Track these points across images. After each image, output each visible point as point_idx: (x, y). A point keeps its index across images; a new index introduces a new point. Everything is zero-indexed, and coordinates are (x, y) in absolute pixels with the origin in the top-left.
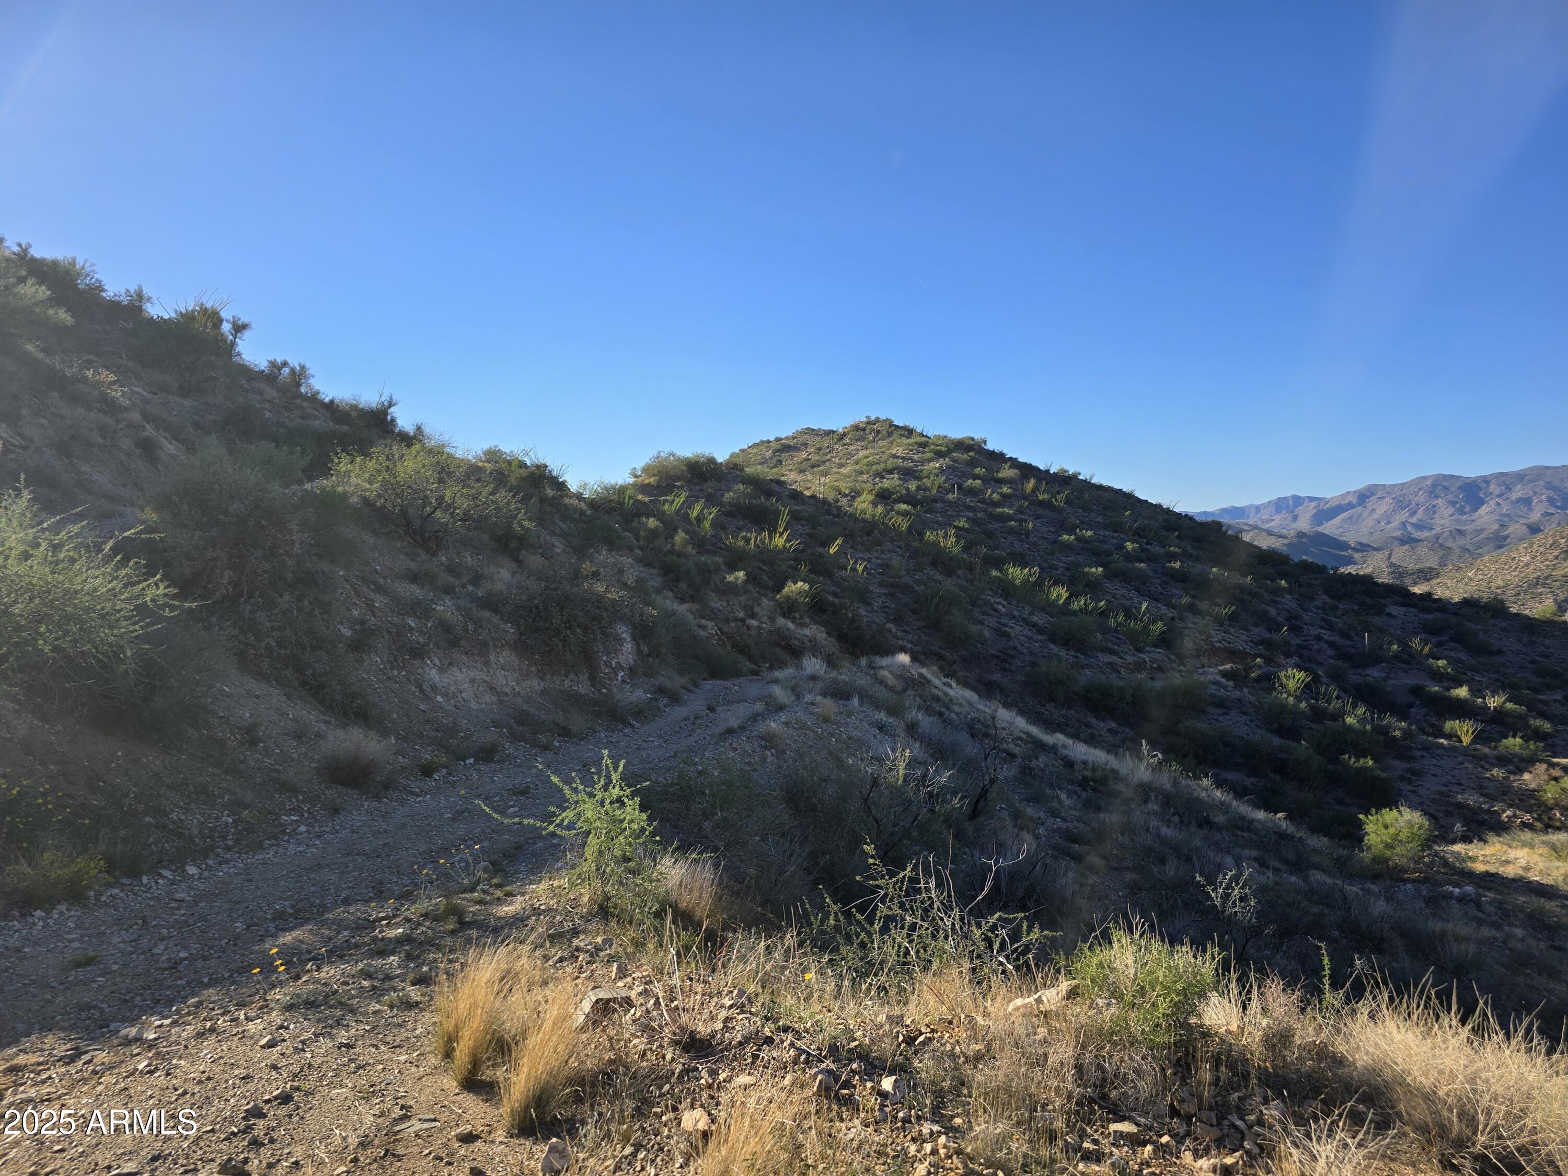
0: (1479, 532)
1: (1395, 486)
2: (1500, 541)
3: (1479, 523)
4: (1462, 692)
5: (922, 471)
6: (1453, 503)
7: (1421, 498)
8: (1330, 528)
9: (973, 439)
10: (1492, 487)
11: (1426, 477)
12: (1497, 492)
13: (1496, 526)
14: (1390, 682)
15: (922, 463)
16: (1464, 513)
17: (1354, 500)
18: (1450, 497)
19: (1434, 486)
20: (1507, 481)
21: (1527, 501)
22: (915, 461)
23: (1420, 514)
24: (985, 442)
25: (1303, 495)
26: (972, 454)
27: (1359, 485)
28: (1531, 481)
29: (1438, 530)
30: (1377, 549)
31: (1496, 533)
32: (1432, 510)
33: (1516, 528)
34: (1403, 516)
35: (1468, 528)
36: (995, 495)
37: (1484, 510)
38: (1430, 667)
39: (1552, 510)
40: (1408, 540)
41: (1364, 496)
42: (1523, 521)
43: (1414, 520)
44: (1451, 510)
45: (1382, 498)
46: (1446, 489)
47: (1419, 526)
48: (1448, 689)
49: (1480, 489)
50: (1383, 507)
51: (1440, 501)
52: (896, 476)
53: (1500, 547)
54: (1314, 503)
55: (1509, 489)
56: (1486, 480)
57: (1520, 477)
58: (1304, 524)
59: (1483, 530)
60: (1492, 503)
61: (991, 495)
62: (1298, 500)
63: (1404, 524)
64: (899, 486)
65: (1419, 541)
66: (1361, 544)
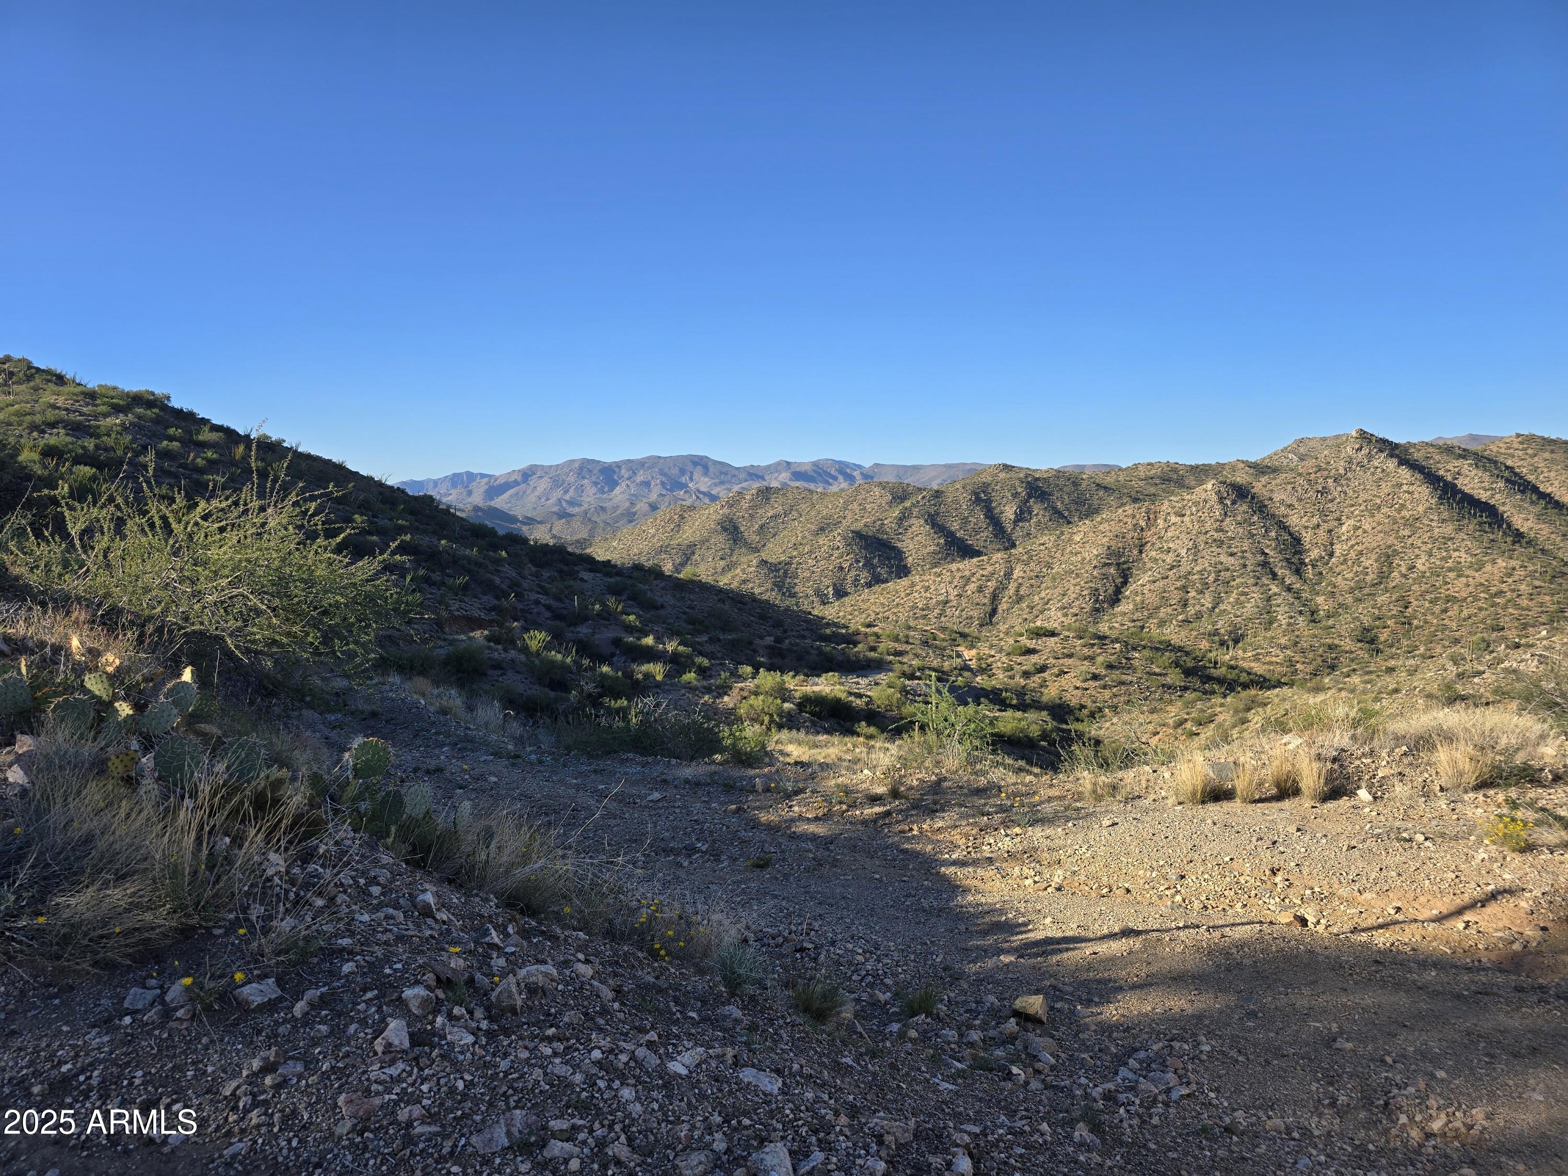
0: (616, 508)
1: (551, 467)
2: (631, 517)
3: (615, 501)
4: (649, 641)
5: (98, 427)
6: (595, 484)
7: (572, 478)
8: (500, 502)
9: (153, 394)
10: (623, 471)
11: (574, 461)
12: (626, 476)
13: (627, 504)
14: (597, 636)
15: (96, 417)
16: (604, 493)
17: (519, 478)
18: (594, 479)
19: (581, 468)
20: (634, 466)
21: (647, 484)
22: (85, 415)
23: (571, 492)
24: (168, 398)
25: (475, 472)
26: (156, 410)
27: (523, 465)
28: (650, 468)
29: (586, 506)
30: (540, 523)
31: (628, 509)
32: (581, 489)
33: (641, 506)
34: (558, 494)
35: (607, 505)
36: (199, 460)
37: (618, 490)
38: (624, 621)
39: (664, 492)
40: (563, 515)
41: (527, 474)
42: (645, 500)
43: (567, 497)
44: (594, 490)
45: (541, 477)
46: (590, 471)
47: (571, 503)
48: (639, 639)
49: (614, 472)
50: (543, 485)
51: (586, 481)
52: (62, 431)
53: (631, 521)
54: (486, 480)
55: (635, 473)
56: (618, 465)
57: (642, 463)
58: (477, 499)
59: (618, 507)
60: (624, 484)
61: (194, 459)
62: (471, 476)
63: (559, 500)
64: (72, 443)
65: (573, 515)
66: (527, 518)
